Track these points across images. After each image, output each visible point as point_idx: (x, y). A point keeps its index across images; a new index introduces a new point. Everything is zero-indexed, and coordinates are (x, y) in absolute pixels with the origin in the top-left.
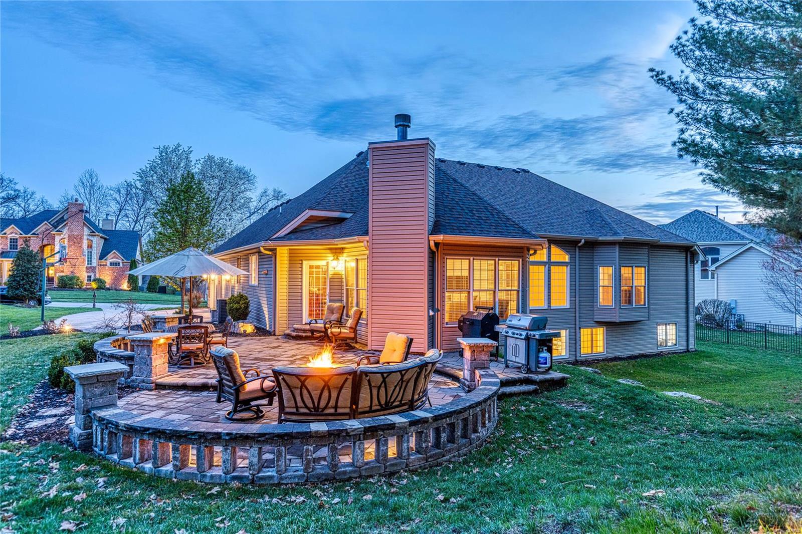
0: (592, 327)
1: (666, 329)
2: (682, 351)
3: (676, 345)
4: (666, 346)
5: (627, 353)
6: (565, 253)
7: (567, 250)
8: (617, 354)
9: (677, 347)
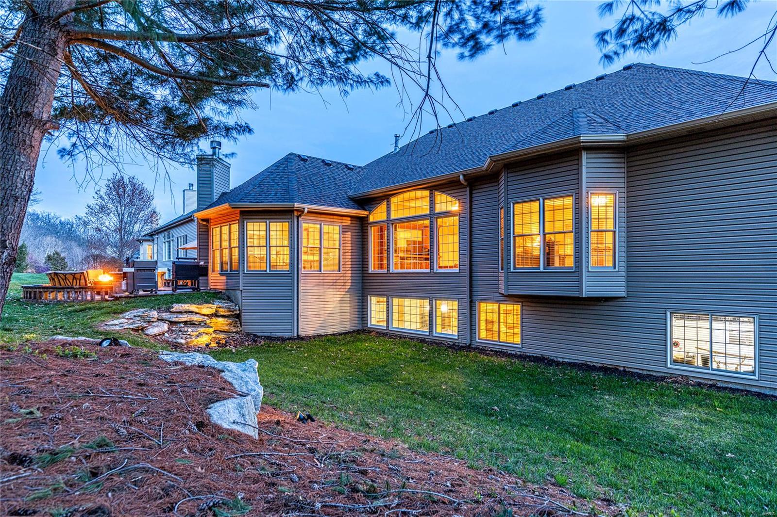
0: (499, 302)
1: (710, 329)
3: (753, 372)
6: (453, 200)
7: (454, 195)
8: (547, 353)
9: (756, 378)
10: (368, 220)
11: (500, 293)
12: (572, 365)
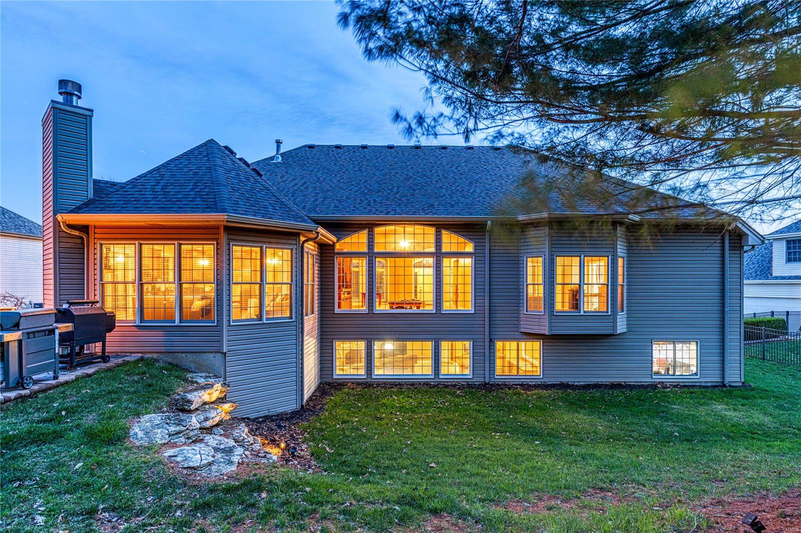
0: (518, 340)
1: (675, 350)
2: (710, 384)
3: (696, 374)
4: (674, 375)
5: (587, 380)
6: (466, 241)
7: (469, 237)
8: (565, 380)
9: (698, 377)
10: (334, 250)
11: (521, 332)
12: (587, 387)
